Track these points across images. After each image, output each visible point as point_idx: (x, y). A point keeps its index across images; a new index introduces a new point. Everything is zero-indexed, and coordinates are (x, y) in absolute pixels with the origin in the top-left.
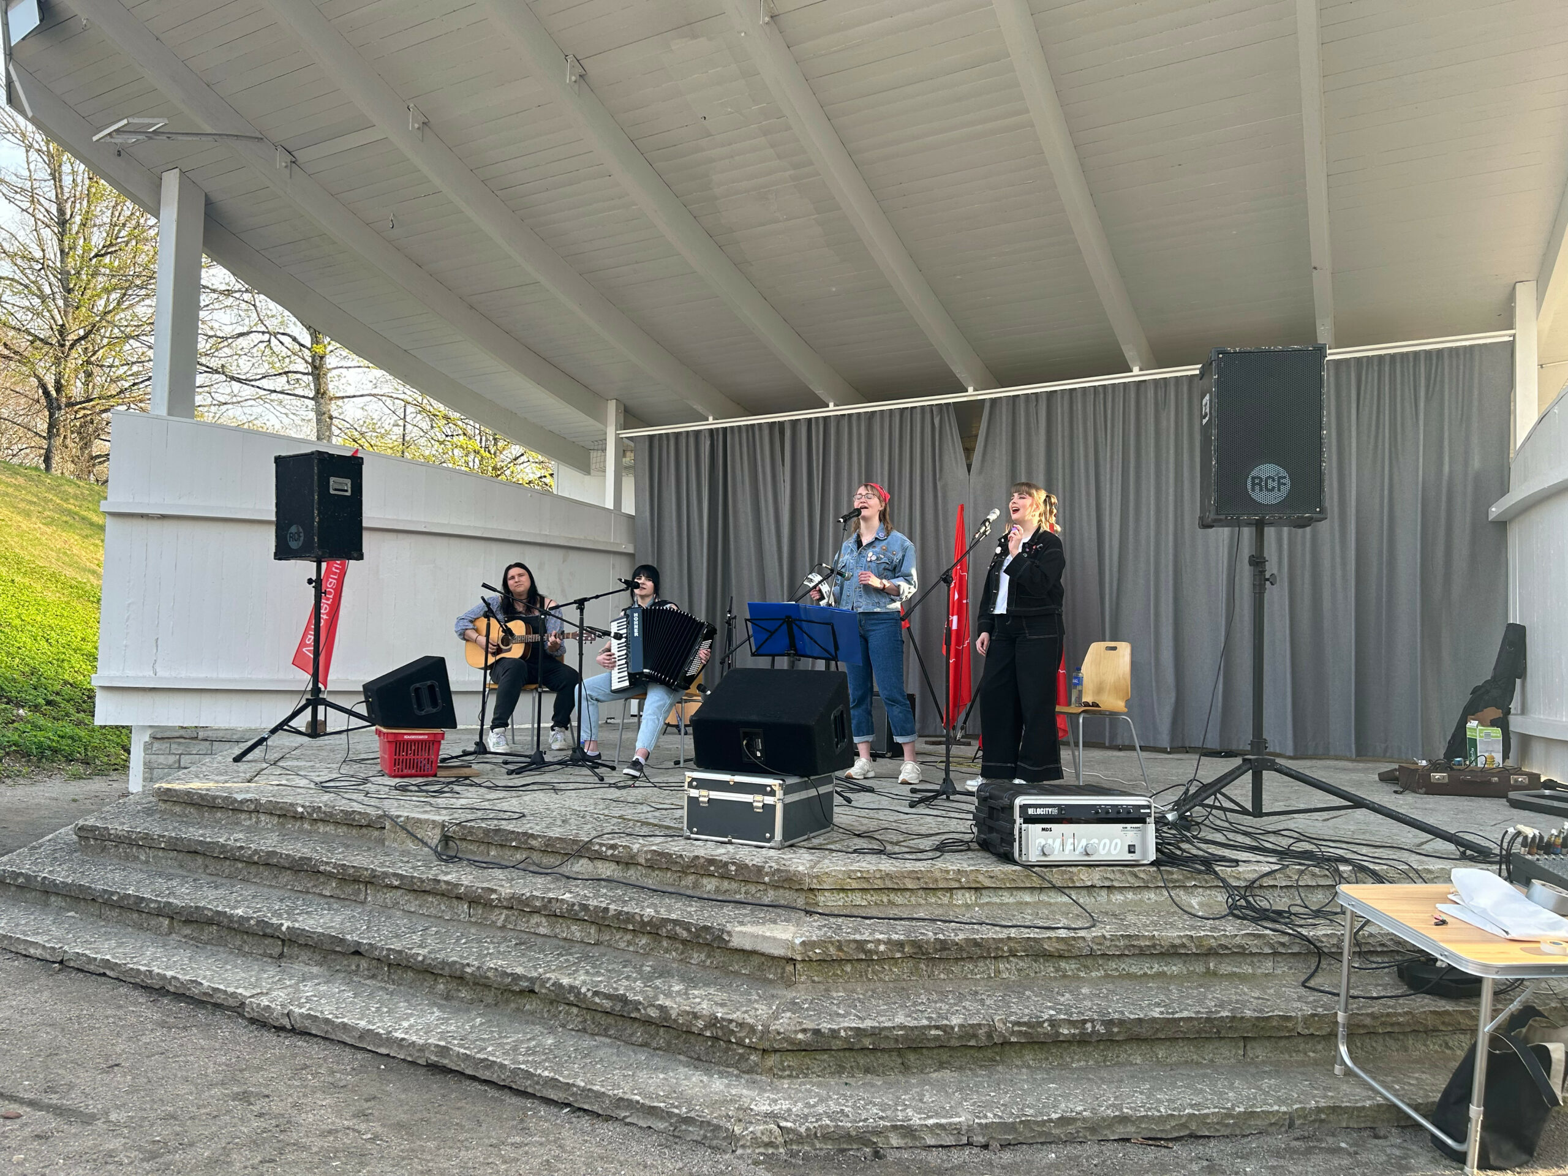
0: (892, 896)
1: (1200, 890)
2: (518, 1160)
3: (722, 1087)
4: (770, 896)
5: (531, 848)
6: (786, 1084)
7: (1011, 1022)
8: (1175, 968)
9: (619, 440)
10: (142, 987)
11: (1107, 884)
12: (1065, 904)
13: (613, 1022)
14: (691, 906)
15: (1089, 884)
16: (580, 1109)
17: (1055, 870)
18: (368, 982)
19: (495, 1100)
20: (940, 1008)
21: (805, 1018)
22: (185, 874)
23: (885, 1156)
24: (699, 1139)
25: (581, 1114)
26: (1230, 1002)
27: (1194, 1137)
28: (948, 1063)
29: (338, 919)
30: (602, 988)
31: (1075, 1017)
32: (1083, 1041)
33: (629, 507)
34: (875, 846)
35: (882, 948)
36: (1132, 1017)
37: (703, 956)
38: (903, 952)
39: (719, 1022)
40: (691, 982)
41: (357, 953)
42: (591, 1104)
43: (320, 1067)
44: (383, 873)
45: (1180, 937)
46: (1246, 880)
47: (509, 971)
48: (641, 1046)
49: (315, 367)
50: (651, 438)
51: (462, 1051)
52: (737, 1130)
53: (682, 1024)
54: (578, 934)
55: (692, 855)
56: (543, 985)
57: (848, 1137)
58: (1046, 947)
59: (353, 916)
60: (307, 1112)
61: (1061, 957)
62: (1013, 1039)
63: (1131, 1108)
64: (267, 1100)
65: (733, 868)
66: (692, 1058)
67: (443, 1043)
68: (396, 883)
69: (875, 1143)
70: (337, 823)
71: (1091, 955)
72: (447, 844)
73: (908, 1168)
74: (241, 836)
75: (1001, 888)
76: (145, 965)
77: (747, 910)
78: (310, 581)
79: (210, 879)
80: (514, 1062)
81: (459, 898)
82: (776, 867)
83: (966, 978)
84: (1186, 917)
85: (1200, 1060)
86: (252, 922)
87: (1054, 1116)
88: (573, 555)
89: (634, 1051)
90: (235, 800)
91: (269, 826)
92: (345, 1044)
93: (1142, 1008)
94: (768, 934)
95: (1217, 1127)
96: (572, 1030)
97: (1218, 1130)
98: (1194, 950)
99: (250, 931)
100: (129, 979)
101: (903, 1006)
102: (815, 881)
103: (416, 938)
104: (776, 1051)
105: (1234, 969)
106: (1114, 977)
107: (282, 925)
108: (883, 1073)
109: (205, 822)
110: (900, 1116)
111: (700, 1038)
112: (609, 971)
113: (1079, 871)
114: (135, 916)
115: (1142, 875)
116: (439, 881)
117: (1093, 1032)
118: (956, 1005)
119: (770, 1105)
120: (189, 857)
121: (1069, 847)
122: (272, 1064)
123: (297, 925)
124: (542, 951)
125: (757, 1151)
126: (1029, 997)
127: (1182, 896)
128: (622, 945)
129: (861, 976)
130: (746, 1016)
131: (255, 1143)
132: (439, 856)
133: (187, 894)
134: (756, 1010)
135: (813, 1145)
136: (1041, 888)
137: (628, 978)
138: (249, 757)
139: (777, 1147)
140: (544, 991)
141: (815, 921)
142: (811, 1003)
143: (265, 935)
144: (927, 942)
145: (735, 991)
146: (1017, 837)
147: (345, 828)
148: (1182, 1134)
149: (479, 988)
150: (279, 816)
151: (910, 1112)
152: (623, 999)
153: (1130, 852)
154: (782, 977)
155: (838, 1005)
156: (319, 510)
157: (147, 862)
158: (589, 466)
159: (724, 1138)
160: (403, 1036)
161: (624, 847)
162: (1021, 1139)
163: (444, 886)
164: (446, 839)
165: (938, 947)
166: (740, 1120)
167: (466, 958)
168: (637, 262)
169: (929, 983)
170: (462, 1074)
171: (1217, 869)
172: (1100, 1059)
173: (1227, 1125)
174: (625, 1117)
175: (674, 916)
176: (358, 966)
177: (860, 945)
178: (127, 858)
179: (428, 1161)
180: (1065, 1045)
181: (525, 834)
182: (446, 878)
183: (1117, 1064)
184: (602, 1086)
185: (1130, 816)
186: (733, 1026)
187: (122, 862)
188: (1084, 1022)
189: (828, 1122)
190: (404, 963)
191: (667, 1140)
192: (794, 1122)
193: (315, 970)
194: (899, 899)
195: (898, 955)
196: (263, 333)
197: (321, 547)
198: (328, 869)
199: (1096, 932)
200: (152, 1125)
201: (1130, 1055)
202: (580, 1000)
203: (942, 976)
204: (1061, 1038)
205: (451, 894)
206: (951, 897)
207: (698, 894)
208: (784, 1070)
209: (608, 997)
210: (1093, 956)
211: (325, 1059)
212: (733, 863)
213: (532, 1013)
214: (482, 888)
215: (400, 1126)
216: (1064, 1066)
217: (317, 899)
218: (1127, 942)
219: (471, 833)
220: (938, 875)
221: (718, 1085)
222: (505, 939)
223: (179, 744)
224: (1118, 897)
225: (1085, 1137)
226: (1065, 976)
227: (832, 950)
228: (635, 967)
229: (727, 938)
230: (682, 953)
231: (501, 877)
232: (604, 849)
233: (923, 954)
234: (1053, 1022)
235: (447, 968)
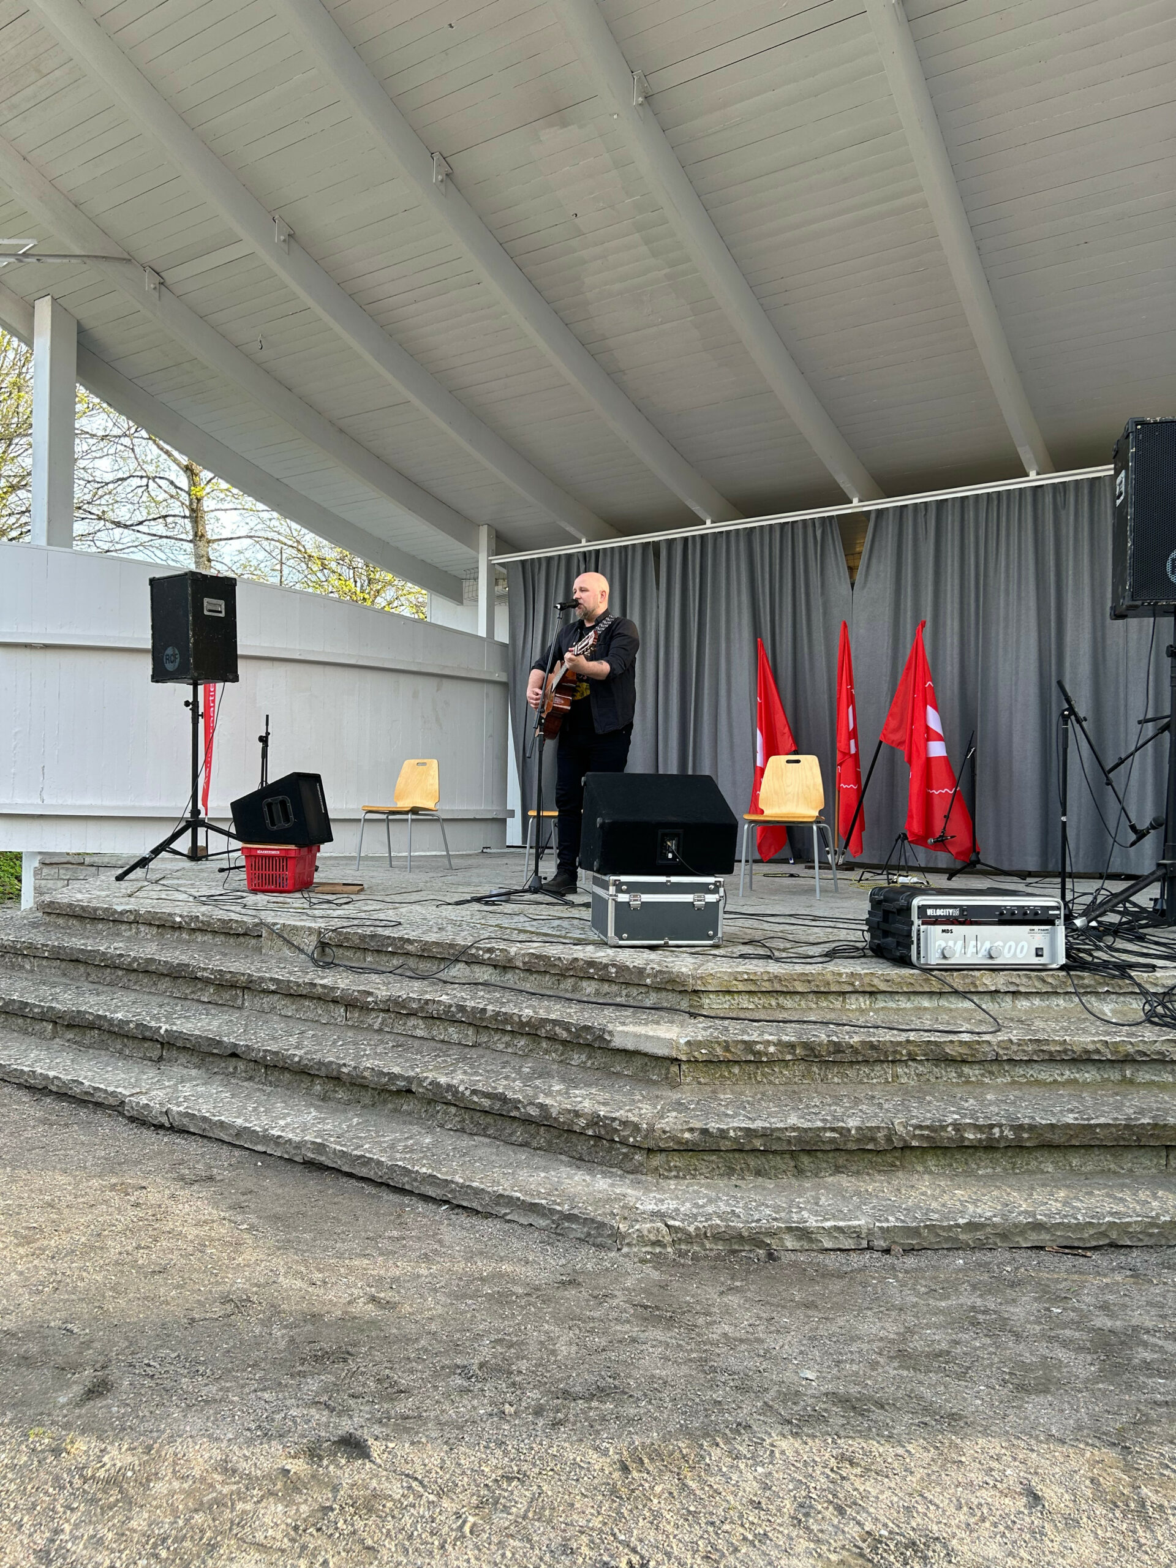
0: (781, 1000)
1: (1114, 996)
2: (395, 1253)
3: (605, 1186)
4: (652, 999)
5: (408, 954)
6: (672, 1184)
7: (912, 1125)
8: (1089, 1075)
9: (491, 567)
10: (26, 1087)
11: (1012, 989)
12: (966, 1010)
13: (492, 1121)
14: (571, 1008)
15: (993, 988)
16: (459, 1206)
17: (955, 974)
18: (245, 1084)
19: (373, 1196)
20: (835, 1111)
21: (691, 1118)
22: (68, 982)
23: (780, 1258)
24: (583, 1236)
25: (460, 1211)
26: (1151, 1110)
27: (1114, 1246)
28: (845, 1167)
29: (215, 1023)
30: (480, 1087)
31: (981, 1122)
32: (989, 1147)
33: (502, 635)
34: (761, 951)
35: (772, 1049)
36: (1044, 1122)
37: (583, 1057)
38: (794, 1054)
39: (601, 1120)
40: (572, 1083)
41: (234, 1055)
42: (470, 1200)
43: (198, 1162)
44: (259, 978)
45: (1094, 1042)
46: (1163, 986)
47: (385, 1070)
48: (521, 1145)
49: (192, 510)
50: (523, 563)
51: (338, 1148)
52: (623, 1227)
53: (564, 1123)
54: (455, 1036)
55: (570, 957)
56: (420, 1085)
57: (740, 1238)
58: (948, 1051)
59: (231, 1021)
60: (183, 1204)
61: (964, 1061)
62: (914, 1143)
63: (1045, 1215)
64: (144, 1191)
65: (613, 970)
66: (573, 1157)
67: (319, 1140)
68: (273, 988)
69: (768, 1245)
70: (215, 932)
71: (997, 1060)
72: (323, 951)
73: (805, 1270)
74: (121, 945)
75: (897, 993)
76: (29, 1066)
77: (629, 1012)
78: (187, 704)
79: (92, 986)
80: (392, 1158)
81: (335, 1001)
82: (658, 968)
83: (861, 1082)
84: (1098, 1023)
85: (1118, 1170)
86: (131, 1025)
87: (961, 1221)
88: (446, 683)
89: (513, 1151)
90: (115, 911)
91: (149, 936)
92: (223, 1142)
93: (1053, 1114)
94: (651, 1033)
95: (1141, 1236)
96: (451, 1129)
97: (1141, 1240)
98: (1109, 1057)
99: (130, 1034)
100: (13, 1080)
101: (795, 1109)
102: (699, 982)
103: (293, 1040)
104: (662, 1150)
105: (1153, 1078)
106: (1021, 1084)
107: (160, 1028)
108: (776, 1176)
109: (87, 934)
110: (795, 1217)
111: (583, 1137)
112: (488, 1071)
113: (982, 975)
114: (20, 1021)
115: (1050, 980)
116: (315, 985)
117: (1001, 1137)
118: (851, 1108)
119: (656, 1204)
120: (71, 965)
121: (971, 949)
122: (151, 1158)
123: (175, 1028)
124: (419, 1052)
125: (644, 1250)
126: (929, 1102)
127: (1094, 1003)
128: (501, 1047)
129: (750, 1078)
130: (630, 1114)
131: (130, 1231)
132: (315, 962)
133: (70, 1000)
134: (641, 1109)
135: (703, 1245)
136: (941, 993)
137: (507, 1078)
138: (131, 876)
139: (664, 1246)
140: (421, 1090)
141: (699, 1022)
142: (698, 1103)
143: (144, 1039)
144: (820, 1044)
145: (618, 1091)
146: (915, 939)
147: (222, 937)
148: (1101, 1243)
149: (356, 1089)
150: (158, 926)
151: (805, 1214)
152: (503, 1099)
153: (1037, 955)
154: (667, 1078)
155: (726, 1106)
156: (194, 631)
157: (32, 971)
158: (461, 595)
159: (609, 1236)
160: (279, 1133)
161: (501, 950)
162: (925, 1245)
163: (320, 990)
164: (323, 945)
165: (831, 1049)
166: (625, 1218)
167: (343, 1059)
168: (507, 377)
169: (822, 1087)
170: (339, 1171)
171: (1133, 974)
172: (1009, 1166)
173: (1151, 1235)
174: (506, 1214)
175: (553, 1016)
176: (235, 1068)
177: (748, 1046)
178: (13, 967)
179: (305, 1251)
180: (971, 1151)
181: (401, 939)
182: (322, 982)
183: (1028, 1171)
184: (482, 1183)
185: (1037, 918)
186: (616, 1124)
187: (8, 971)
188: (992, 1126)
189: (719, 1222)
190: (281, 1064)
191: (549, 1237)
192: (683, 1221)
193: (194, 1072)
194: (788, 1002)
195: (789, 1057)
196: (142, 477)
197: (196, 668)
198: (206, 975)
199: (1002, 1037)
200: (29, 1212)
201: (1041, 1162)
202: (458, 1099)
203: (836, 1080)
204: (966, 1143)
205: (327, 999)
206: (844, 1001)
207: (577, 996)
208: (670, 1171)
209: (487, 1095)
210: (998, 1062)
211: (203, 1155)
212: (614, 965)
213: (410, 1114)
214: (358, 991)
215: (277, 1218)
216: (969, 1174)
217: (195, 1005)
218: (1035, 1047)
219: (347, 939)
220: (829, 977)
221: (602, 1184)
222: (382, 1042)
223: (67, 869)
224: (1023, 1004)
225: (995, 1244)
226: (968, 1082)
227: (719, 1051)
228: (514, 1068)
229: (608, 1038)
230: (562, 1054)
231: (378, 981)
232: (481, 952)
233: (816, 1057)
234: (957, 1127)
235: (323, 1068)
